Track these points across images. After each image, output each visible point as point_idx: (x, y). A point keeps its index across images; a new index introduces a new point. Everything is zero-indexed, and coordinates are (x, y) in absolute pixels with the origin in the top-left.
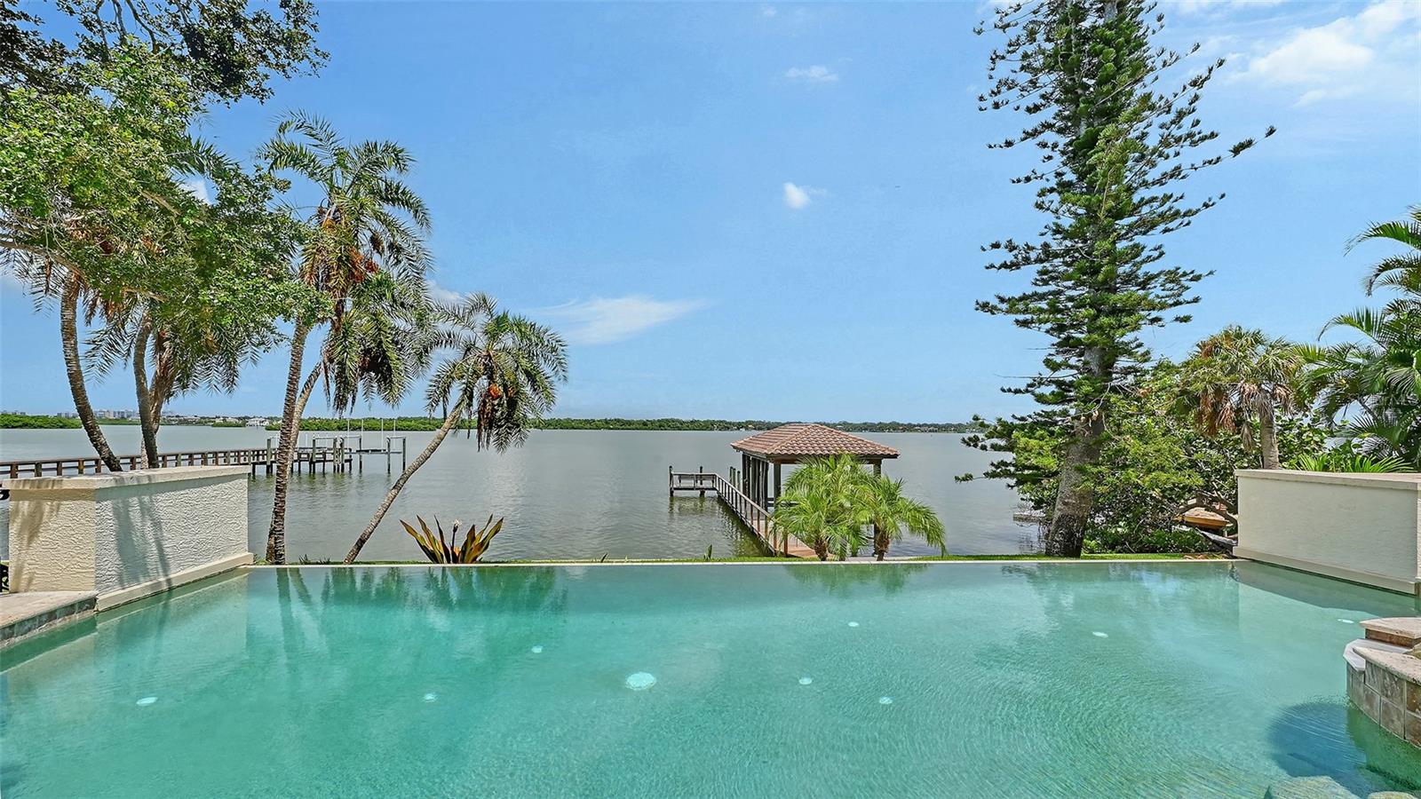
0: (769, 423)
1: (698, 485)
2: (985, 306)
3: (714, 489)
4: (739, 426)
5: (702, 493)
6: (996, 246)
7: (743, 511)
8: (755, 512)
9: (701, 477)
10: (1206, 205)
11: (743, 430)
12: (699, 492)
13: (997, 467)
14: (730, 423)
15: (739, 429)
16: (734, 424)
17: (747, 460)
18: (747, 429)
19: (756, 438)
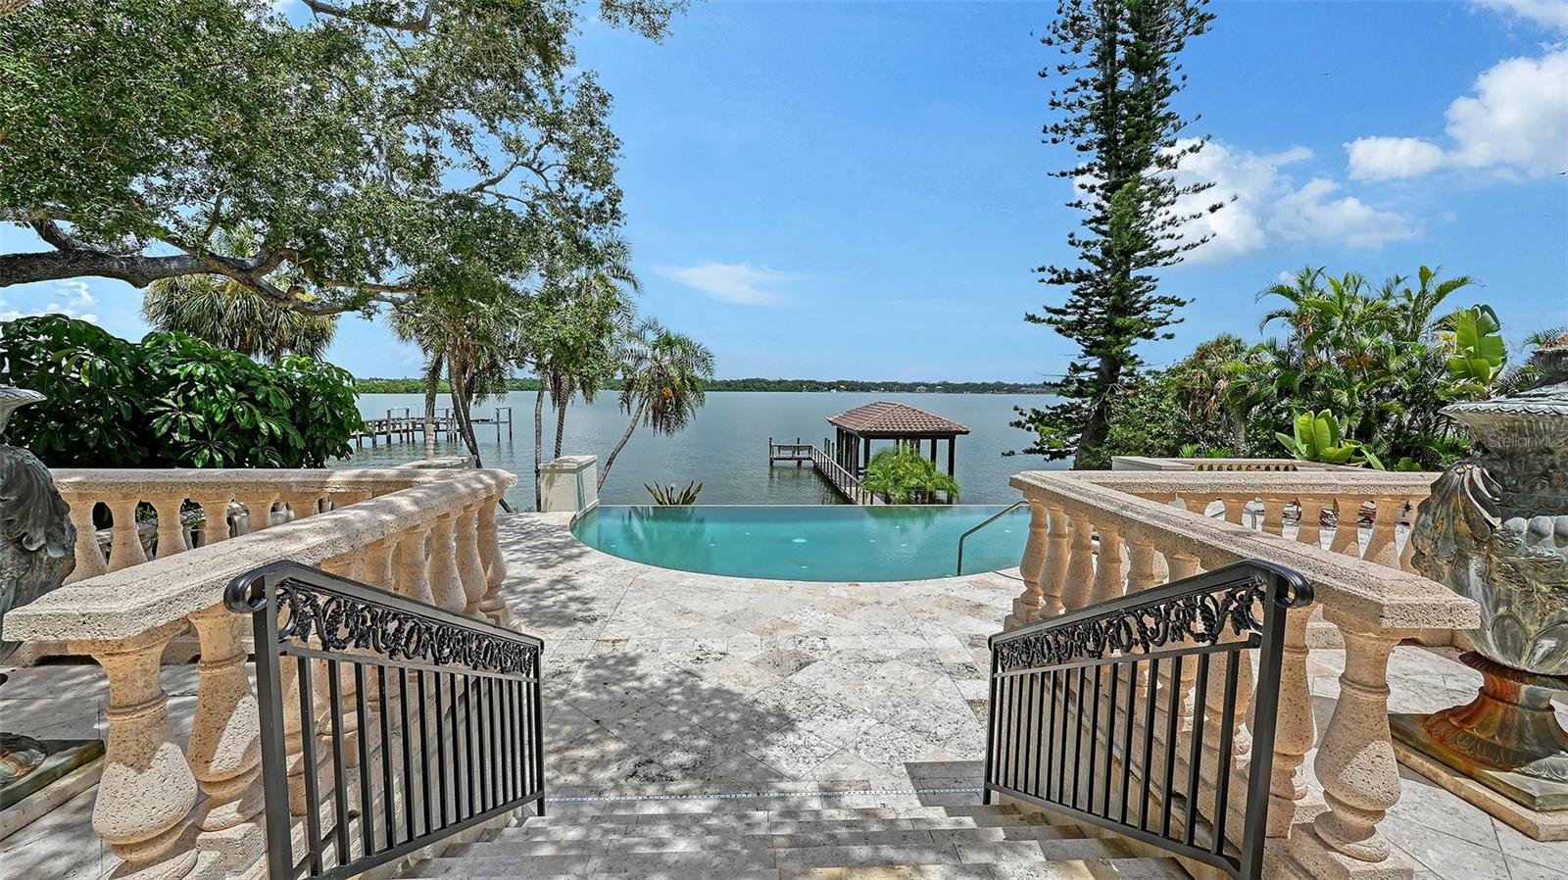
0: (862, 383)
1: (796, 455)
2: (1032, 318)
3: (810, 459)
4: (830, 386)
5: (799, 463)
6: (1042, 269)
7: (837, 479)
8: (848, 479)
9: (799, 449)
10: (1203, 241)
11: (834, 391)
12: (796, 462)
13: (1037, 445)
14: (821, 384)
15: (829, 390)
16: (824, 384)
17: (842, 434)
18: (838, 389)
19: (850, 413)
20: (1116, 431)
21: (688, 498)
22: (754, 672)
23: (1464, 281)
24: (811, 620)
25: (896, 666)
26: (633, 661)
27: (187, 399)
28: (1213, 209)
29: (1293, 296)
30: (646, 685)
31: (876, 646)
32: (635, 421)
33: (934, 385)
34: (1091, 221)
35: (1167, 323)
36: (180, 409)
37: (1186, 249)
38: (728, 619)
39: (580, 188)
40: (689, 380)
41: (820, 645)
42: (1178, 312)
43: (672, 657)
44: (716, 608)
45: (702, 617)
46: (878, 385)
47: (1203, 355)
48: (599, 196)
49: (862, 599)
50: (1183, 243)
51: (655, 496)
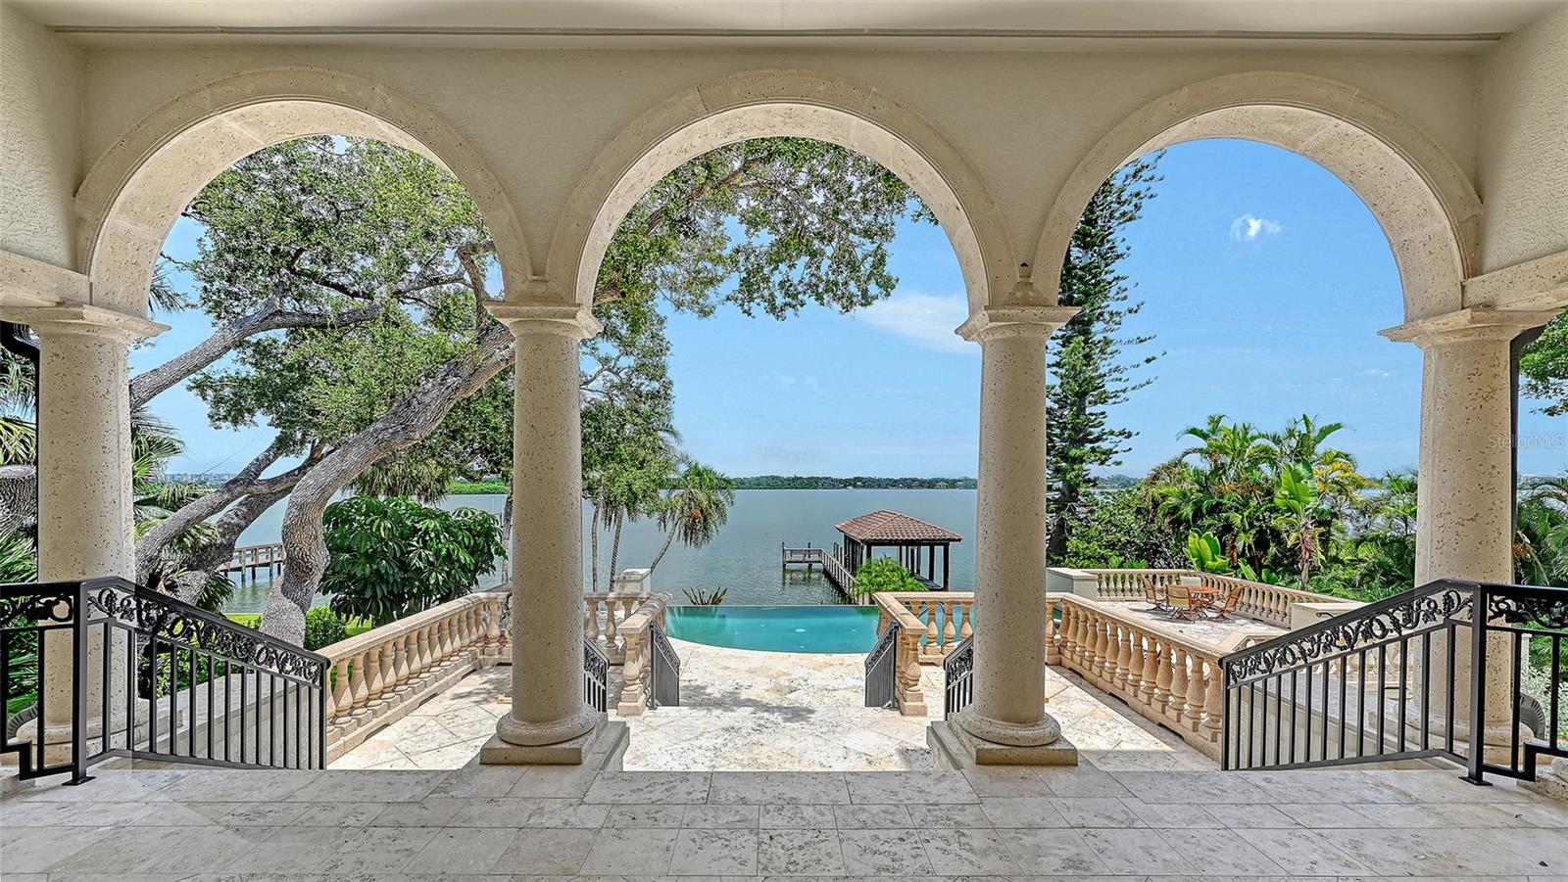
1: (807, 558)
3: (820, 562)
5: (810, 566)
7: (843, 582)
9: (810, 553)
10: (1148, 383)
11: (851, 488)
12: (807, 564)
14: (837, 480)
15: (845, 487)
16: (840, 481)
17: (850, 541)
18: (855, 486)
19: (855, 521)
20: (1073, 544)
21: (716, 600)
22: (766, 694)
23: (1338, 426)
24: (799, 673)
25: (843, 692)
26: (704, 688)
27: (425, 542)
28: (1148, 361)
29: (1204, 436)
30: (712, 697)
31: (834, 684)
32: (671, 537)
33: (955, 481)
34: (1053, 365)
35: (1117, 452)
36: (421, 548)
37: (1133, 389)
38: (751, 671)
39: (643, 379)
40: (714, 504)
41: (803, 683)
42: (1125, 443)
43: (723, 687)
44: (745, 666)
45: (736, 670)
46: (896, 481)
47: (1155, 476)
48: (656, 385)
49: (832, 662)
50: (1130, 384)
51: (690, 597)
